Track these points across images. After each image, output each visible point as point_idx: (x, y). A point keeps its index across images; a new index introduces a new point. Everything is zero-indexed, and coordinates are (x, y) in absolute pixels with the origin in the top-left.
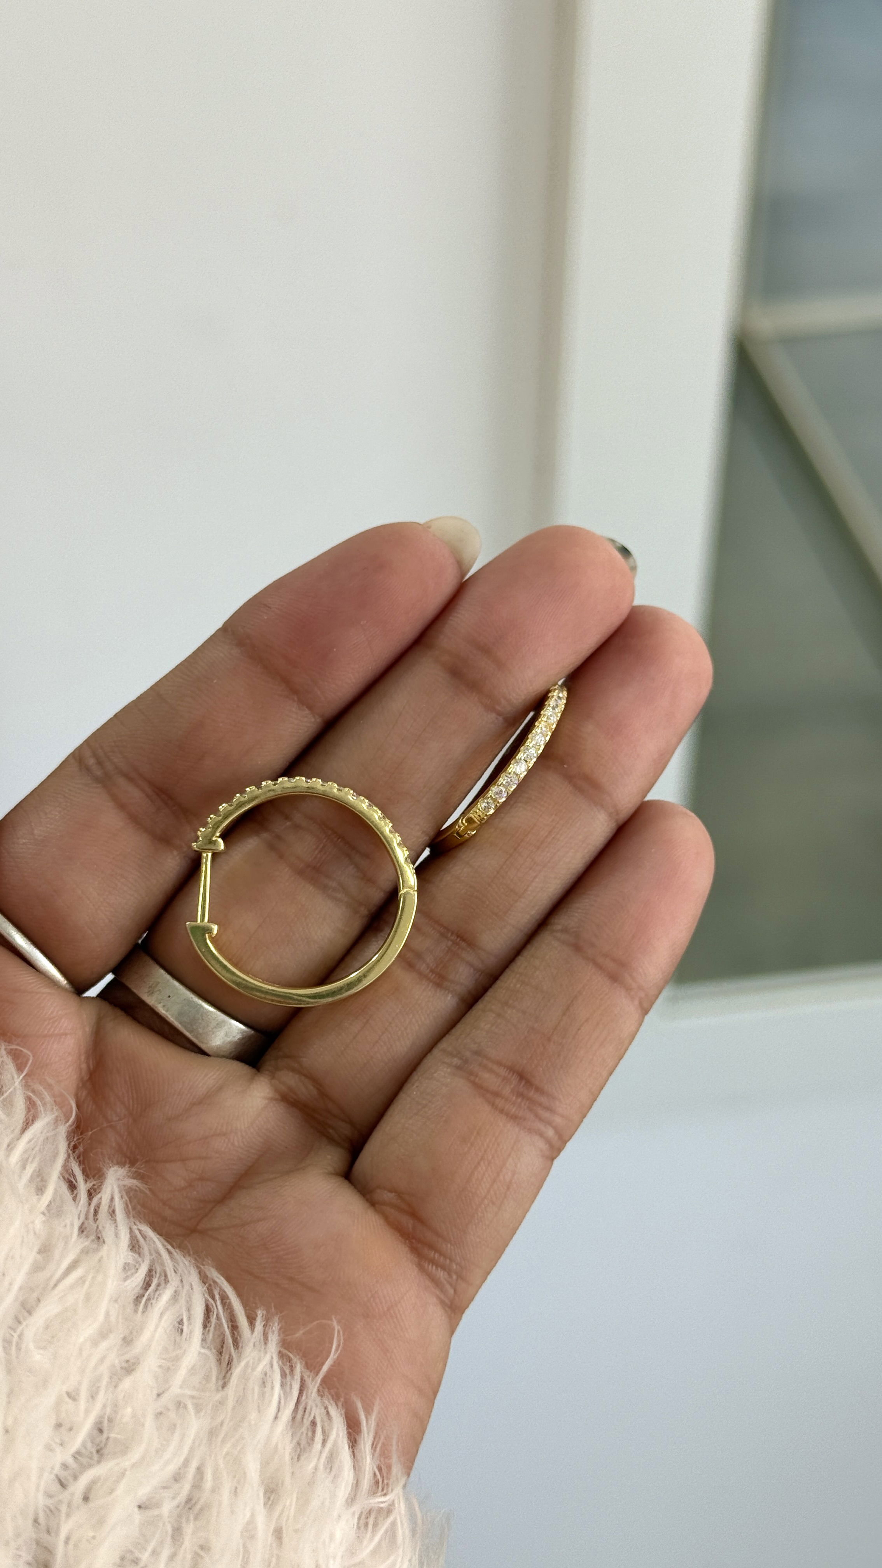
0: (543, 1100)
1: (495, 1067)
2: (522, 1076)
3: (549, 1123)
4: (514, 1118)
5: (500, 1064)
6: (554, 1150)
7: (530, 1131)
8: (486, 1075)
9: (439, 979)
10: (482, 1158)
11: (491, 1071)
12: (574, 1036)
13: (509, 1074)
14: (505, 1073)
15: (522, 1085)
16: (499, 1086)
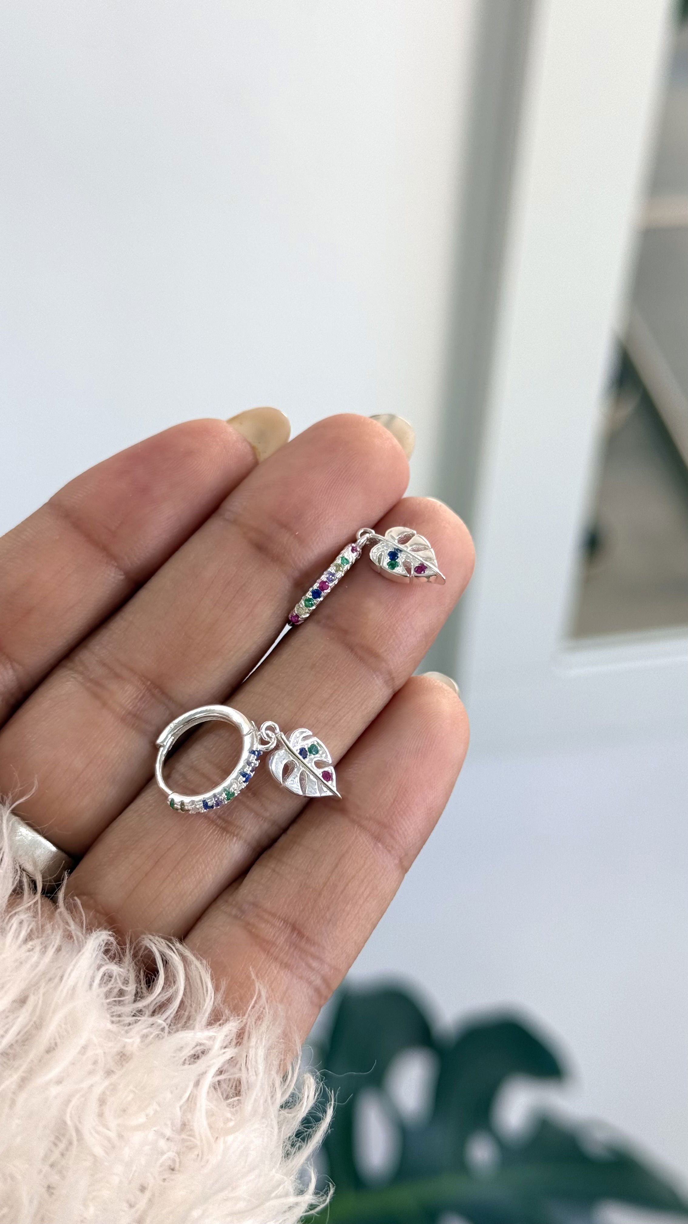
12: (342, 892)
13: (283, 925)
14: (279, 924)
15: (295, 935)
16: (274, 936)
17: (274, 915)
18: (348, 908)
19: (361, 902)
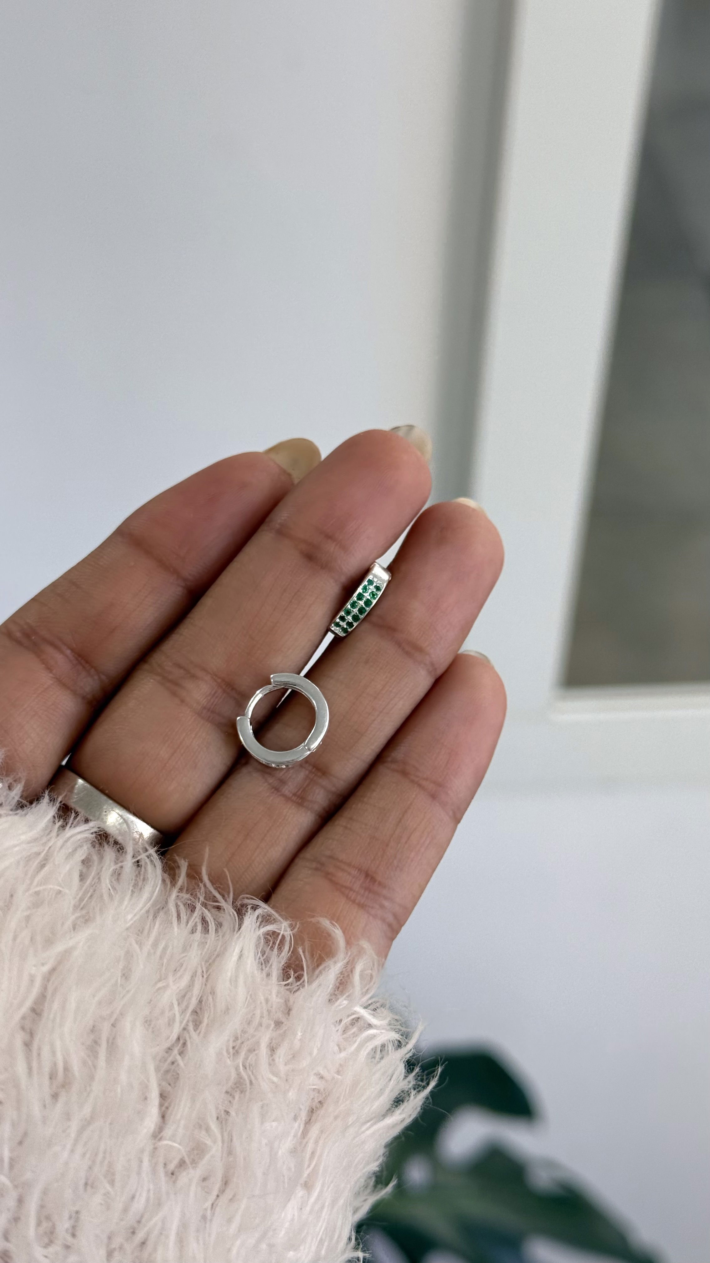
1: (346, 868)
3: (387, 909)
4: (363, 907)
8: (341, 875)
9: (300, 801)
12: (406, 842)
13: (357, 873)
14: (354, 872)
15: (368, 881)
16: (351, 882)
17: (349, 865)
18: (413, 854)
19: (423, 850)
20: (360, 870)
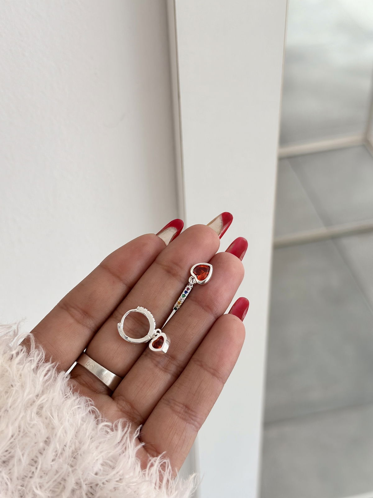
0: (193, 413)
1: (178, 404)
2: (187, 407)
3: (195, 421)
4: (185, 420)
5: (179, 403)
6: (198, 428)
7: (189, 423)
8: (176, 407)
9: (165, 369)
10: (175, 432)
11: (177, 405)
20: (183, 404)
